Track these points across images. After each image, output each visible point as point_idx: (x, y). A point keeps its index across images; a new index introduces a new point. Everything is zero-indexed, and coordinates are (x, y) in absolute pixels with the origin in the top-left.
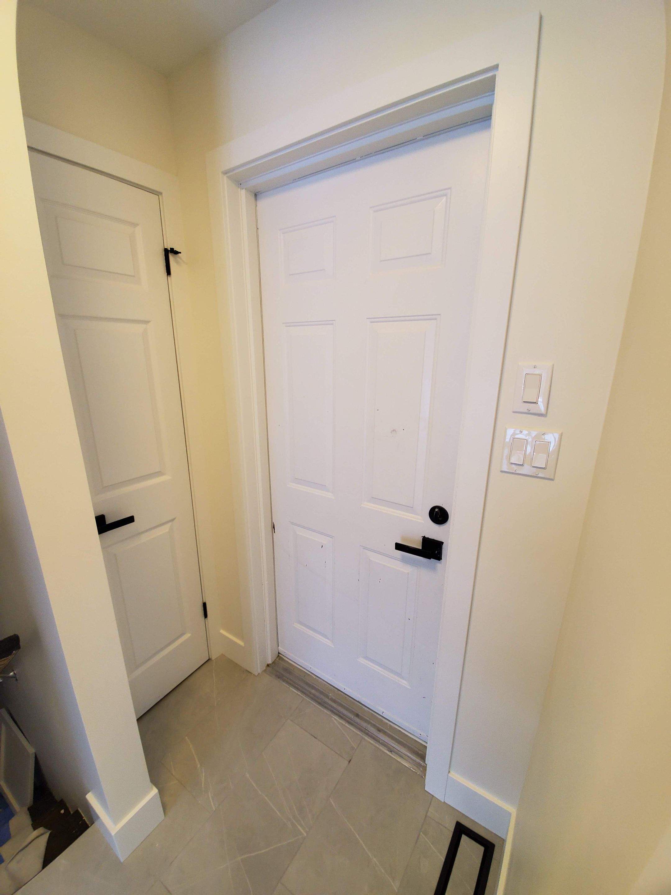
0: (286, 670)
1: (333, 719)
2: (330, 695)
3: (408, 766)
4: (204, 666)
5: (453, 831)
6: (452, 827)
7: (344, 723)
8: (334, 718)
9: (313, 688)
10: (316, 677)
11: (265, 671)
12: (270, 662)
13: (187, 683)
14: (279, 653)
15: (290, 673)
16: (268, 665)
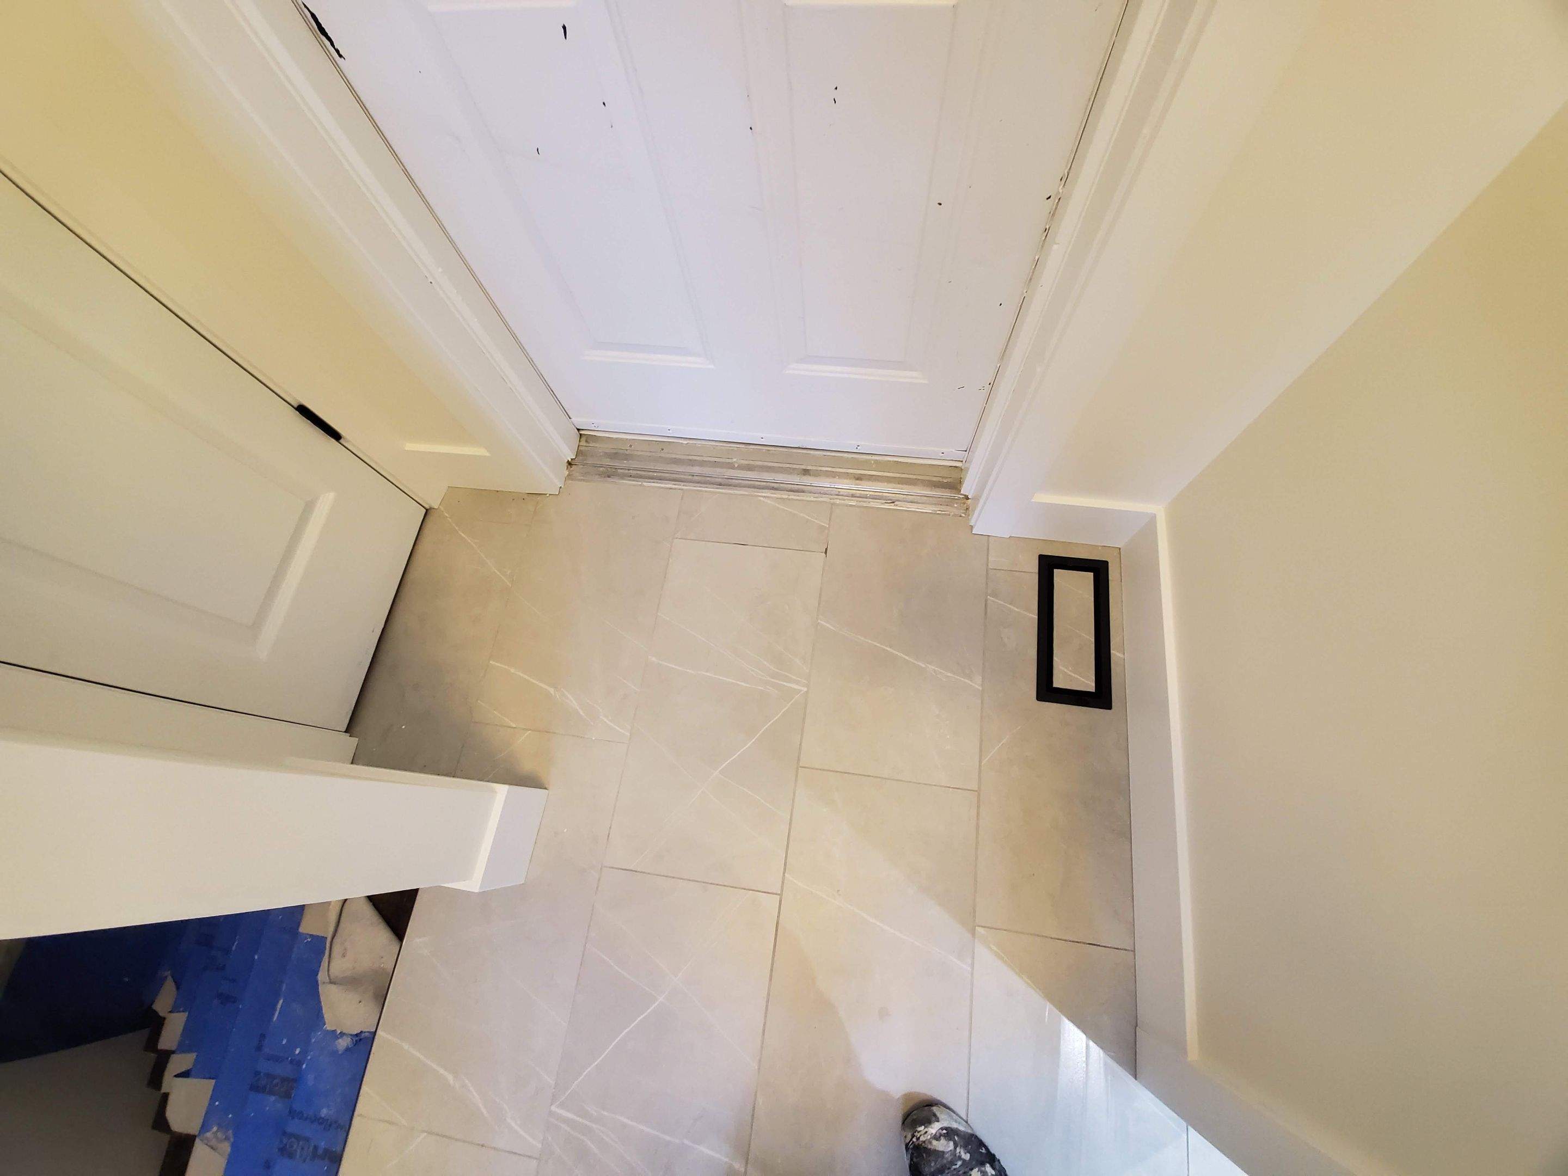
0: (614, 456)
1: (762, 499)
2: (735, 460)
3: (930, 510)
4: (426, 531)
5: (1037, 571)
6: (1033, 567)
7: (785, 495)
8: (762, 496)
9: (692, 463)
10: (688, 442)
11: (569, 477)
12: (570, 456)
13: (411, 576)
14: (578, 430)
15: (627, 457)
16: (570, 464)
